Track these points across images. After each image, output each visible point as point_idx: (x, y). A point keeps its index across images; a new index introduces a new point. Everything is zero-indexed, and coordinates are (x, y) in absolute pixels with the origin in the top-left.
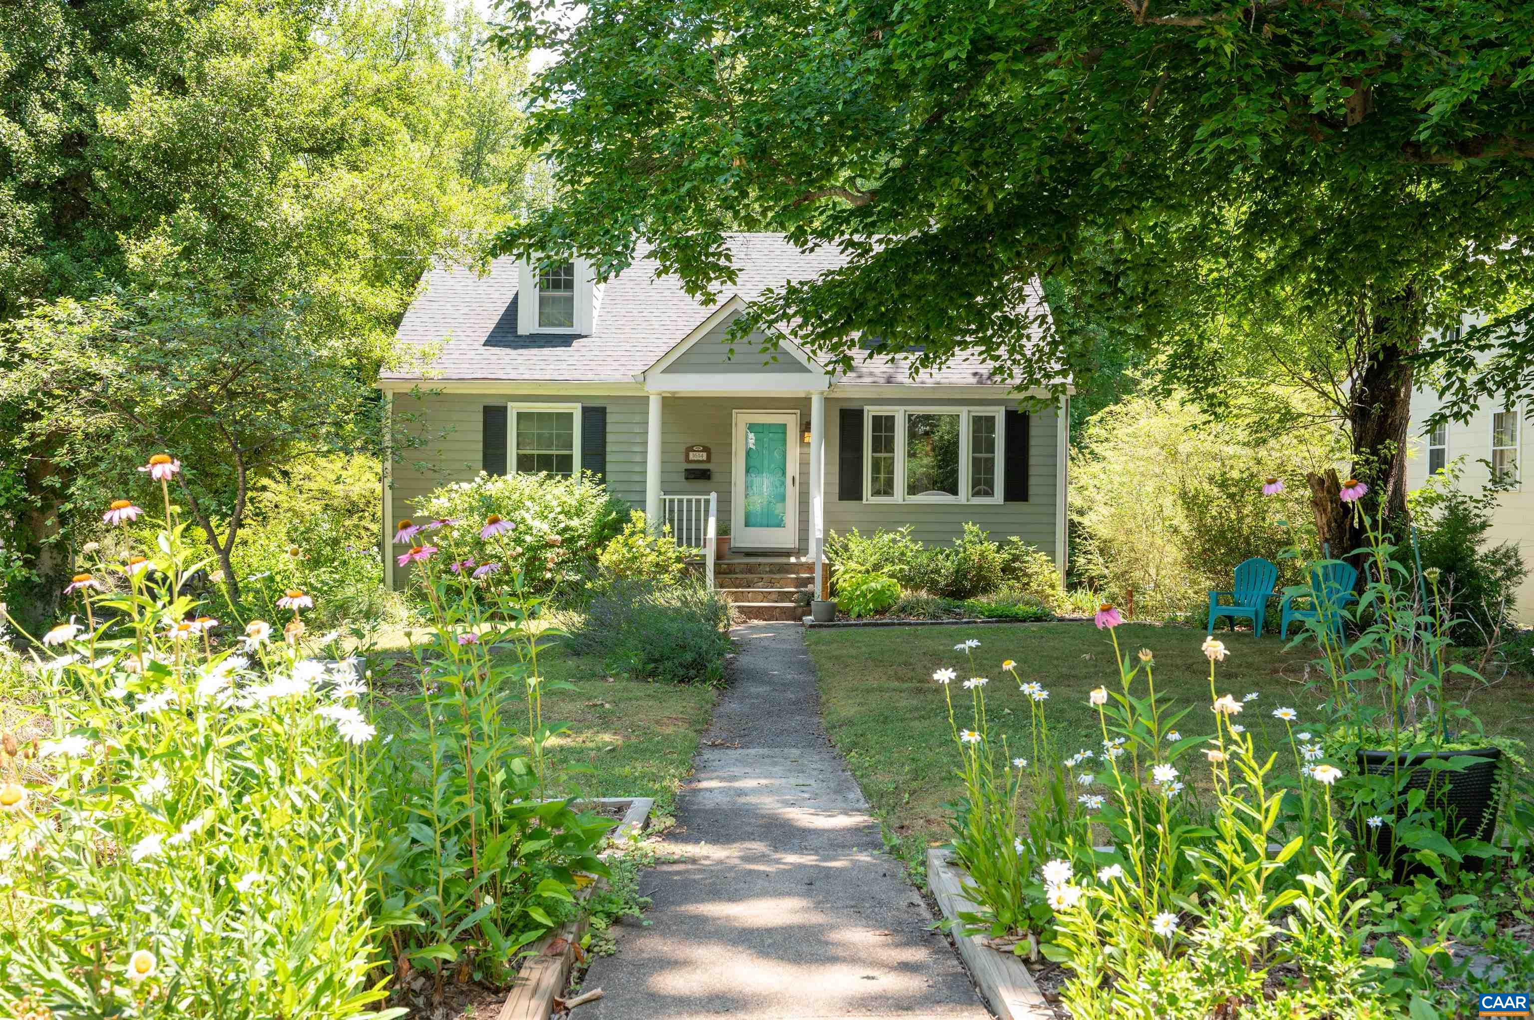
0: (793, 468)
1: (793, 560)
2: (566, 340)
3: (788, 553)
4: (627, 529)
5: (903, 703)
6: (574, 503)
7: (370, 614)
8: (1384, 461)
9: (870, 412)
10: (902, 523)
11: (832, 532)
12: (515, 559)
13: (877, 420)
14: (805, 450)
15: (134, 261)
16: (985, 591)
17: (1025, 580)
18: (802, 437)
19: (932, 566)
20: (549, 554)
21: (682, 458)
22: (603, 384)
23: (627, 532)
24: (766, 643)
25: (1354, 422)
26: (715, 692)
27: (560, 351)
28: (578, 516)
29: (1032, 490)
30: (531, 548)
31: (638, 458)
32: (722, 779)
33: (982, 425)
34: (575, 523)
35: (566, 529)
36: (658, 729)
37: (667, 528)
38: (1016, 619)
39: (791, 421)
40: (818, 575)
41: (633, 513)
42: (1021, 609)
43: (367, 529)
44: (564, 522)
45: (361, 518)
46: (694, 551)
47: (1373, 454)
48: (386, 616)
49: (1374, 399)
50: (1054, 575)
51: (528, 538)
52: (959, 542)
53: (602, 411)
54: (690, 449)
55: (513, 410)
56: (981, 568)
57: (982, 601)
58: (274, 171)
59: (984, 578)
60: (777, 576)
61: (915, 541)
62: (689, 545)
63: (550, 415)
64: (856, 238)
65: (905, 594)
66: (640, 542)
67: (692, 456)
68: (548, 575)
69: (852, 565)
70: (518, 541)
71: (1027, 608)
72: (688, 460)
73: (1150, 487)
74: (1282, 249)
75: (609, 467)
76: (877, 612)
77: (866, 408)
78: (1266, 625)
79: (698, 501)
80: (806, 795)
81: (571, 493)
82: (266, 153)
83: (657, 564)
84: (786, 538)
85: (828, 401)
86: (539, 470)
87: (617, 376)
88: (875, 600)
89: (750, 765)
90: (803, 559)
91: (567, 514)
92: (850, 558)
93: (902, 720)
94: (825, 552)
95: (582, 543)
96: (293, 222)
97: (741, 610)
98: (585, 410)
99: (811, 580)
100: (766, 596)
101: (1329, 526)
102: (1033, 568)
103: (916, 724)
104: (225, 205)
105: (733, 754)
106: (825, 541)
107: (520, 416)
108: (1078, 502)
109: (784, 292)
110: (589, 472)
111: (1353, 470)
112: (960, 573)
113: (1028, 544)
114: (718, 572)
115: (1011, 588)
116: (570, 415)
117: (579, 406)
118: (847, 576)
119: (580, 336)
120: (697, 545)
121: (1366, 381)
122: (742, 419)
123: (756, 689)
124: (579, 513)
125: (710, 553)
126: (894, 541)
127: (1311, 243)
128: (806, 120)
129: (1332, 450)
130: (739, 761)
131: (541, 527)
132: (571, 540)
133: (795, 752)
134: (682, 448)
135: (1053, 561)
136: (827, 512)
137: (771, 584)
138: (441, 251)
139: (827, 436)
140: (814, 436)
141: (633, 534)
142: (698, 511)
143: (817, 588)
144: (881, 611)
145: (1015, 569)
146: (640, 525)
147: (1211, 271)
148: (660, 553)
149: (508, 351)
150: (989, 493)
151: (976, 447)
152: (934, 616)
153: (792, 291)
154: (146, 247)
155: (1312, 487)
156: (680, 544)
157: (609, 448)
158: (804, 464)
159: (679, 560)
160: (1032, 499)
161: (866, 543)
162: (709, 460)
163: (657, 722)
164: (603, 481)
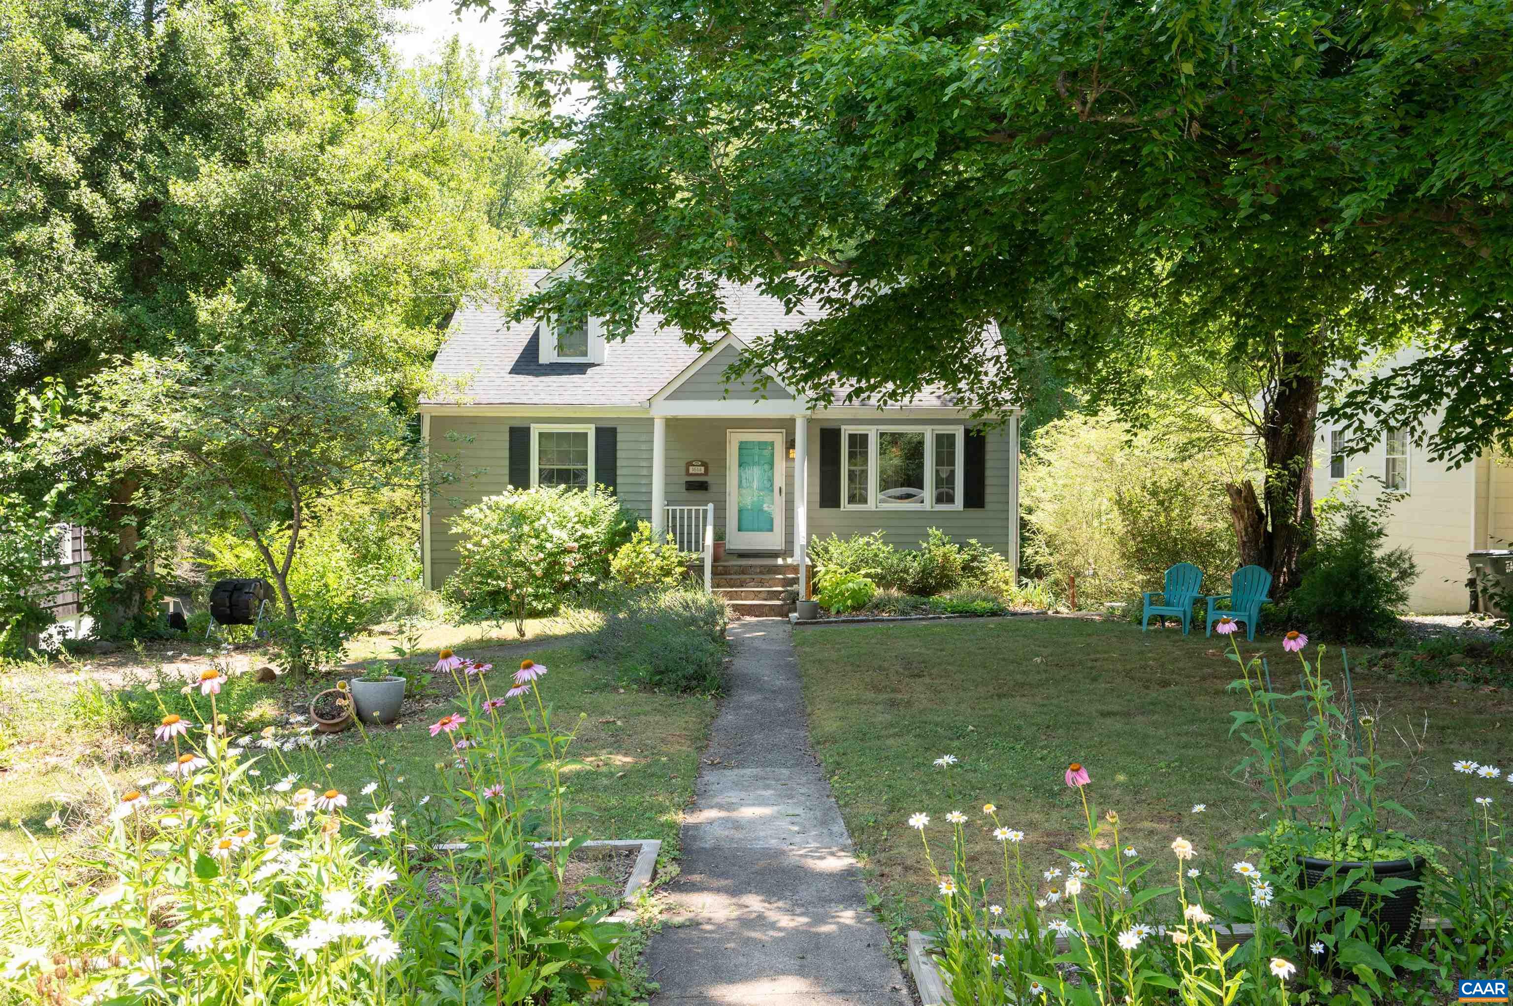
0: (779, 480)
1: (780, 561)
2: (581, 369)
3: (775, 555)
4: (635, 537)
5: (880, 718)
6: (590, 513)
7: (411, 611)
8: (1293, 474)
9: (846, 430)
10: (876, 528)
11: (814, 537)
12: (537, 564)
13: (852, 437)
14: (790, 464)
15: (203, 316)
16: (947, 587)
17: (983, 578)
18: (787, 454)
19: (902, 566)
20: (568, 559)
21: (683, 472)
22: (615, 408)
23: (635, 540)
24: (756, 644)
25: (1267, 439)
26: (713, 703)
27: (576, 378)
28: (592, 523)
29: (988, 498)
30: (550, 554)
31: (644, 472)
32: (720, 807)
33: (945, 443)
34: (590, 531)
35: (583, 536)
36: (664, 748)
37: (670, 537)
38: (975, 614)
39: (778, 439)
40: (802, 575)
41: (639, 523)
42: (980, 605)
43: (409, 529)
44: (581, 530)
45: (403, 519)
46: (694, 556)
47: (1284, 468)
48: (425, 614)
49: (1284, 420)
50: (1007, 573)
51: (549, 545)
52: (925, 545)
53: (613, 432)
54: (689, 464)
55: (535, 430)
56: (943, 568)
57: (945, 597)
58: (324, 231)
59: (947, 576)
60: (767, 577)
61: (885, 543)
62: (690, 550)
63: (567, 435)
64: (834, 295)
65: (879, 592)
66: (646, 549)
67: (692, 470)
68: (567, 578)
69: (832, 567)
70: (540, 548)
71: (984, 604)
72: (688, 474)
73: (1089, 488)
74: (1205, 294)
75: (619, 480)
76: (854, 608)
77: (843, 427)
78: (1193, 621)
79: (697, 511)
80: (796, 828)
81: (585, 504)
82: (318, 216)
83: (662, 568)
84: (773, 540)
85: (810, 421)
86: (559, 483)
87: (626, 401)
88: (852, 597)
89: (744, 788)
90: (789, 561)
91: (582, 522)
92: (830, 559)
93: (878, 738)
94: (808, 555)
95: (596, 548)
96: (341, 276)
97: (736, 608)
98: (598, 431)
99: (795, 581)
100: (756, 595)
101: (1246, 530)
102: (990, 567)
103: (890, 742)
104: (283, 262)
105: (731, 775)
106: (808, 543)
107: (541, 435)
108: (1027, 502)
109: (772, 340)
110: (602, 486)
111: (1267, 482)
112: (925, 572)
113: (985, 545)
114: (714, 573)
115: (970, 585)
116: (585, 435)
117: (593, 426)
118: (828, 577)
119: (593, 365)
120: (697, 550)
121: (1277, 405)
122: (735, 438)
123: (751, 698)
124: (593, 522)
125: (708, 557)
126: (868, 544)
127: (1231, 290)
128: (791, 208)
129: (1248, 462)
130: (737, 785)
131: (561, 535)
132: (586, 546)
133: (785, 772)
134: (683, 464)
135: (1007, 560)
136: (810, 519)
137: (761, 583)
138: (472, 293)
139: (809, 453)
140: (798, 453)
141: (639, 542)
142: (697, 518)
143: (801, 588)
144: (858, 607)
145: (973, 568)
146: (646, 533)
147: (1142, 308)
148: (664, 558)
149: (531, 378)
150: (951, 499)
151: (939, 462)
152: (903, 613)
153: (779, 339)
154: (214, 303)
155: (1231, 496)
156: (681, 550)
157: (619, 463)
158: (790, 477)
159: (680, 564)
160: (988, 506)
161: (844, 546)
162: (706, 473)
163: (663, 740)
164: (614, 493)
